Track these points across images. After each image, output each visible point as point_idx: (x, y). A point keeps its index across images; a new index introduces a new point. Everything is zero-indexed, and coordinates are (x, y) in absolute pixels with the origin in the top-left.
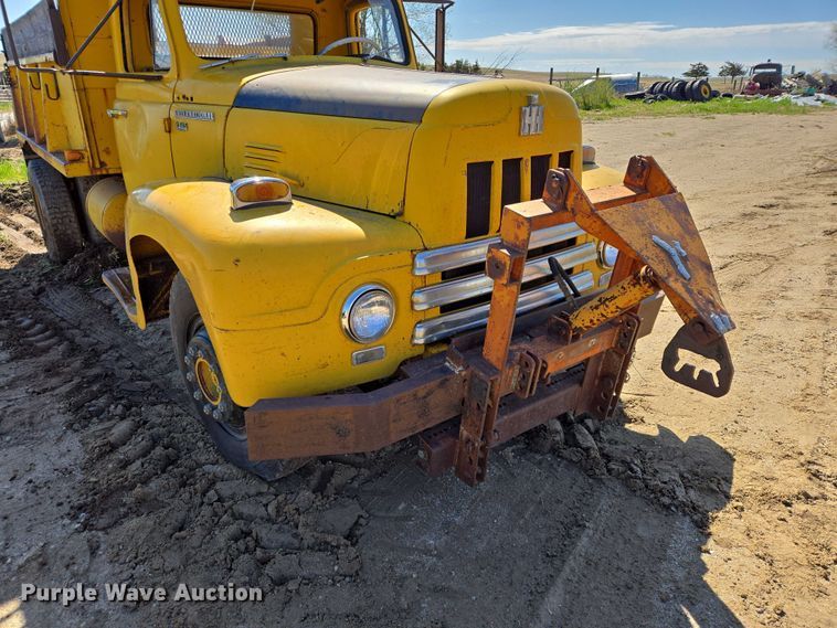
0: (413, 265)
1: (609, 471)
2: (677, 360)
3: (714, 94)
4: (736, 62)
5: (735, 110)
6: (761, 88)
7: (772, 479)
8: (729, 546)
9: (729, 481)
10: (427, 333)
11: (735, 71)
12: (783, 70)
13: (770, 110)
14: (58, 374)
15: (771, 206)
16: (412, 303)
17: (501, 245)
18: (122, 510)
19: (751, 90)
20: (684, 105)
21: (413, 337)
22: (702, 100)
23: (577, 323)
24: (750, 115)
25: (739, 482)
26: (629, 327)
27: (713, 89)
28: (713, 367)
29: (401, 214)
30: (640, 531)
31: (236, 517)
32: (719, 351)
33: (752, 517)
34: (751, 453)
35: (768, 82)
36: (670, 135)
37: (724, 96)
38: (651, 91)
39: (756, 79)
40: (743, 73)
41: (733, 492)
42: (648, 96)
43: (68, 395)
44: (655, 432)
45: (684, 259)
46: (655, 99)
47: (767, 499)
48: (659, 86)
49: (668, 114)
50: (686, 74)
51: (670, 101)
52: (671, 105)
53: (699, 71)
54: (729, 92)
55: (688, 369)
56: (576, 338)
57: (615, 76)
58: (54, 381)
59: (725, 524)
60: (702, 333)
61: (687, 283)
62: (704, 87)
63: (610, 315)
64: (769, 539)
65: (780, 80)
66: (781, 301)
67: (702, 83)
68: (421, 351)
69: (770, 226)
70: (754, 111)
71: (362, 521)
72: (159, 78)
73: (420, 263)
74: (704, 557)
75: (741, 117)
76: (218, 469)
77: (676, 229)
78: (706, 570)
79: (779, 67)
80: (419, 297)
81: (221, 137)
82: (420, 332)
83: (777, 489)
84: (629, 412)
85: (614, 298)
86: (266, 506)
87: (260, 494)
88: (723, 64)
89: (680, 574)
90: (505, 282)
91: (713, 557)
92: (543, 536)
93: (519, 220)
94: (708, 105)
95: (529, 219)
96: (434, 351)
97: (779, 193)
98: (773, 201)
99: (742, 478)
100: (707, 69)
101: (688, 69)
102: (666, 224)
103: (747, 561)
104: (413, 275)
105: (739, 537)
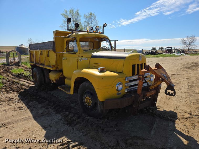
0: (125, 79)
1: (157, 116)
2: (167, 92)
3: (159, 53)
4: (162, 47)
5: (164, 56)
6: (168, 52)
7: (184, 116)
8: (179, 124)
9: (177, 116)
10: (127, 90)
11: (162, 48)
12: (172, 48)
13: (171, 56)
14: (50, 105)
15: (175, 74)
16: (125, 85)
17: (140, 75)
18: (75, 124)
19: (166, 52)
20: (153, 55)
21: (125, 91)
22: (156, 54)
23: (151, 88)
24: (167, 58)
25: (178, 116)
26: (158, 89)
27: (158, 52)
28: (172, 92)
29: (122, 72)
30: (164, 123)
31: (96, 124)
32: (173, 89)
33: (181, 121)
34: (180, 112)
35: (169, 51)
36: (152, 61)
37: (161, 54)
38: (145, 53)
39: (167, 50)
40: (164, 49)
41: (178, 118)
42: (145, 54)
43: (53, 109)
44: (163, 110)
45: (166, 77)
46: (146, 54)
47: (183, 118)
48: (147, 52)
49: (150, 57)
50: (151, 49)
51: (150, 55)
52: (150, 56)
53: (154, 49)
54: (162, 53)
55: (169, 93)
56: (150, 91)
57: (137, 50)
58: (49, 107)
59: (177, 122)
60: (170, 87)
61: (167, 80)
62: (156, 52)
63: (156, 86)
64: (185, 123)
65: (172, 50)
66: (180, 90)
67: (156, 51)
68: (126, 93)
69: (175, 78)
70: (167, 57)
71: (117, 124)
72: (76, 53)
73: (126, 79)
74: (175, 126)
75: (165, 58)
76: (88, 118)
77: (164, 73)
78: (176, 127)
79: (171, 48)
80: (126, 84)
81: (89, 62)
82: (126, 90)
83: (185, 117)
84: (157, 107)
85: (156, 83)
86: (100, 122)
87: (98, 121)
88: (159, 47)
89: (172, 128)
90: (141, 81)
91: (176, 126)
92: (148, 124)
93: (143, 72)
94: (158, 55)
95: (144, 72)
96: (128, 93)
97: (176, 72)
98: (175, 73)
99: (179, 116)
100: (156, 48)
101: (152, 48)
102: (163, 72)
103: (182, 126)
104: (125, 81)
105: (180, 123)
